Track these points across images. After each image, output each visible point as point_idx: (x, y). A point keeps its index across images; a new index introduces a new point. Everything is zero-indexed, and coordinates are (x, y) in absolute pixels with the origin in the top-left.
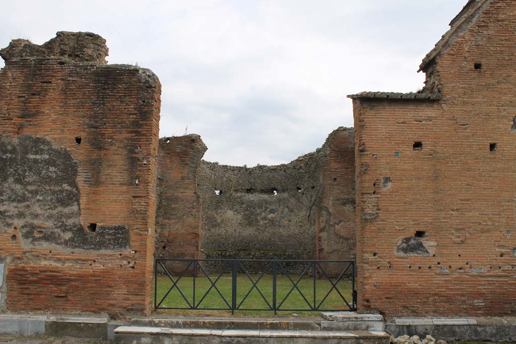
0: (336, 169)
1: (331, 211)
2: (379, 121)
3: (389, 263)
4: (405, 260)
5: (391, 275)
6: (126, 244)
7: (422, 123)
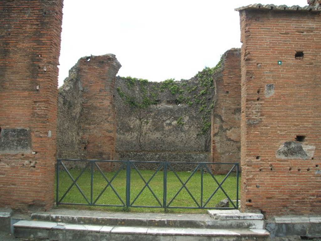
0: (229, 83)
1: (223, 119)
2: (263, 31)
3: (271, 165)
4: (286, 163)
5: (272, 176)
6: (27, 145)
7: (304, 34)
